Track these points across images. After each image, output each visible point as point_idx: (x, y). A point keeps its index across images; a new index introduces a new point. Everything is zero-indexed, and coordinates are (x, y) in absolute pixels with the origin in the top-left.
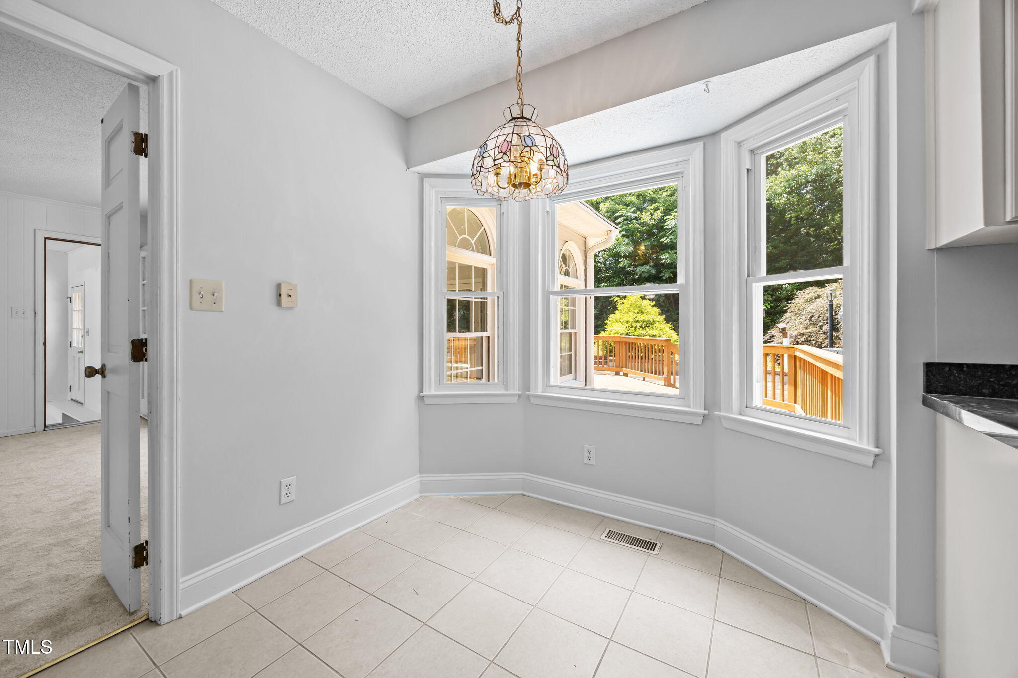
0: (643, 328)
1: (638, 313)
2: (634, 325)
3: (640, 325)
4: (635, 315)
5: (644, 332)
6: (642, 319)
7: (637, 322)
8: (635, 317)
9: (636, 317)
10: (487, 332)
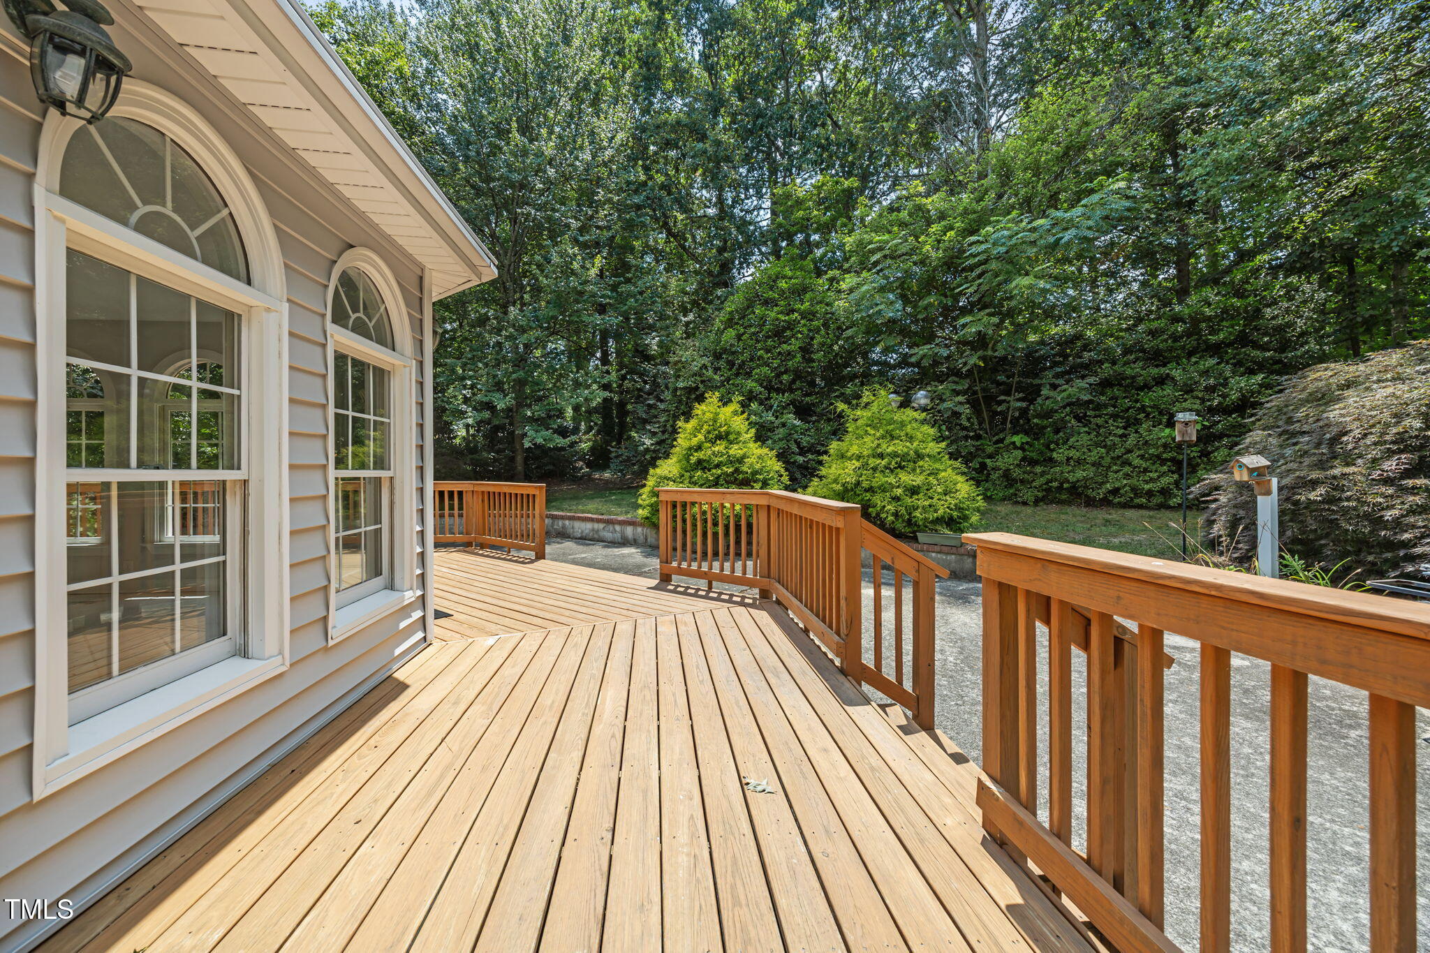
0: (892, 471)
1: (883, 437)
2: (873, 462)
3: (884, 462)
4: (876, 442)
5: (892, 479)
6: (890, 450)
7: (881, 456)
8: (874, 445)
9: (879, 445)
10: (239, 468)
